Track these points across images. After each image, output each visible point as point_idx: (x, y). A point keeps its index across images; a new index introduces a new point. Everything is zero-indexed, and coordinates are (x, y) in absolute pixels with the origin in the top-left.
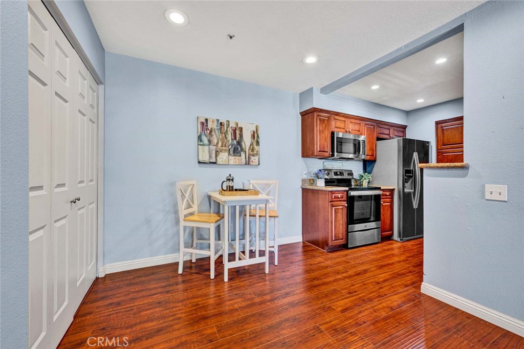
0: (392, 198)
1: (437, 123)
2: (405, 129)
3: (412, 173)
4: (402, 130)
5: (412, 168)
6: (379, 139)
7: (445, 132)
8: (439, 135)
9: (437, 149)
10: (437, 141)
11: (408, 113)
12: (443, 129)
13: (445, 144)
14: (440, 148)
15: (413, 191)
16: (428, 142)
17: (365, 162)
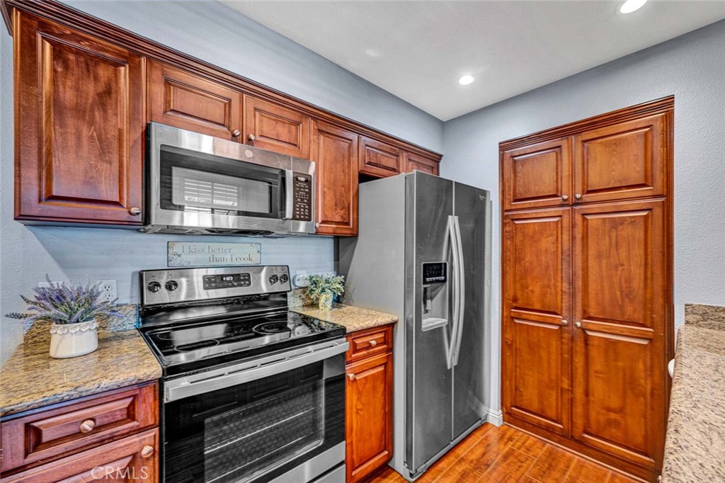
0: (390, 350)
1: (504, 147)
2: (438, 162)
3: (445, 275)
4: (430, 163)
5: (443, 260)
6: (364, 178)
7: (519, 168)
8: (506, 176)
9: (504, 210)
10: (503, 192)
11: (443, 126)
12: (515, 162)
13: (519, 197)
14: (507, 207)
15: (445, 321)
16: (484, 193)
17: (337, 239)
